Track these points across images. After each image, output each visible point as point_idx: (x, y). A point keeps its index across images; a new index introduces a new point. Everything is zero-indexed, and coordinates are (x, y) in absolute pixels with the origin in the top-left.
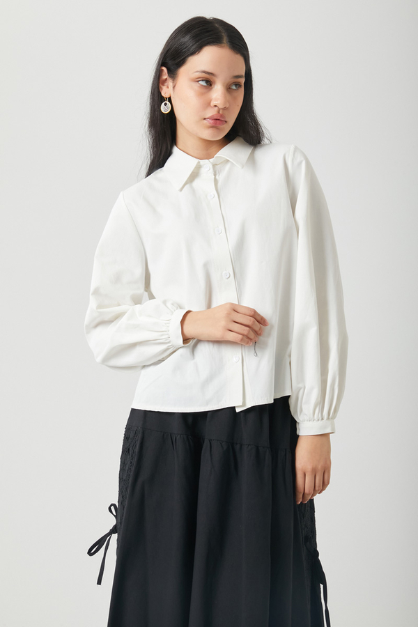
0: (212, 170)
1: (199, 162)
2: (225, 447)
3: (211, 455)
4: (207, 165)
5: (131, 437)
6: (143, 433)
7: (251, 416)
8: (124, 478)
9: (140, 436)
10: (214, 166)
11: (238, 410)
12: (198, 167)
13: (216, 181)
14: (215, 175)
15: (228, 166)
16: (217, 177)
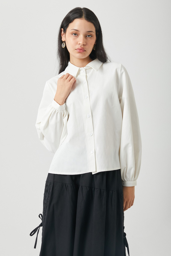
0: (85, 71)
1: (79, 69)
2: (88, 190)
3: (82, 192)
4: (83, 69)
5: (48, 185)
6: (54, 183)
7: (99, 176)
8: (45, 202)
9: (52, 184)
10: (86, 70)
11: (93, 174)
12: (79, 71)
13: (86, 76)
14: (86, 74)
15: (92, 70)
16: (87, 75)
